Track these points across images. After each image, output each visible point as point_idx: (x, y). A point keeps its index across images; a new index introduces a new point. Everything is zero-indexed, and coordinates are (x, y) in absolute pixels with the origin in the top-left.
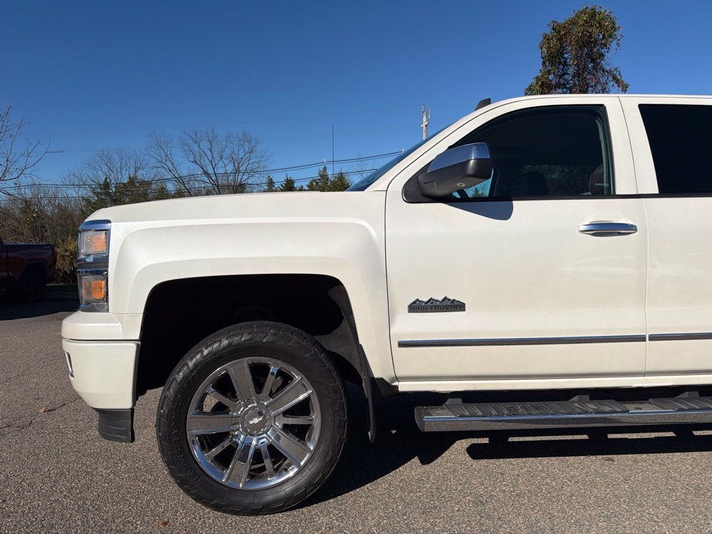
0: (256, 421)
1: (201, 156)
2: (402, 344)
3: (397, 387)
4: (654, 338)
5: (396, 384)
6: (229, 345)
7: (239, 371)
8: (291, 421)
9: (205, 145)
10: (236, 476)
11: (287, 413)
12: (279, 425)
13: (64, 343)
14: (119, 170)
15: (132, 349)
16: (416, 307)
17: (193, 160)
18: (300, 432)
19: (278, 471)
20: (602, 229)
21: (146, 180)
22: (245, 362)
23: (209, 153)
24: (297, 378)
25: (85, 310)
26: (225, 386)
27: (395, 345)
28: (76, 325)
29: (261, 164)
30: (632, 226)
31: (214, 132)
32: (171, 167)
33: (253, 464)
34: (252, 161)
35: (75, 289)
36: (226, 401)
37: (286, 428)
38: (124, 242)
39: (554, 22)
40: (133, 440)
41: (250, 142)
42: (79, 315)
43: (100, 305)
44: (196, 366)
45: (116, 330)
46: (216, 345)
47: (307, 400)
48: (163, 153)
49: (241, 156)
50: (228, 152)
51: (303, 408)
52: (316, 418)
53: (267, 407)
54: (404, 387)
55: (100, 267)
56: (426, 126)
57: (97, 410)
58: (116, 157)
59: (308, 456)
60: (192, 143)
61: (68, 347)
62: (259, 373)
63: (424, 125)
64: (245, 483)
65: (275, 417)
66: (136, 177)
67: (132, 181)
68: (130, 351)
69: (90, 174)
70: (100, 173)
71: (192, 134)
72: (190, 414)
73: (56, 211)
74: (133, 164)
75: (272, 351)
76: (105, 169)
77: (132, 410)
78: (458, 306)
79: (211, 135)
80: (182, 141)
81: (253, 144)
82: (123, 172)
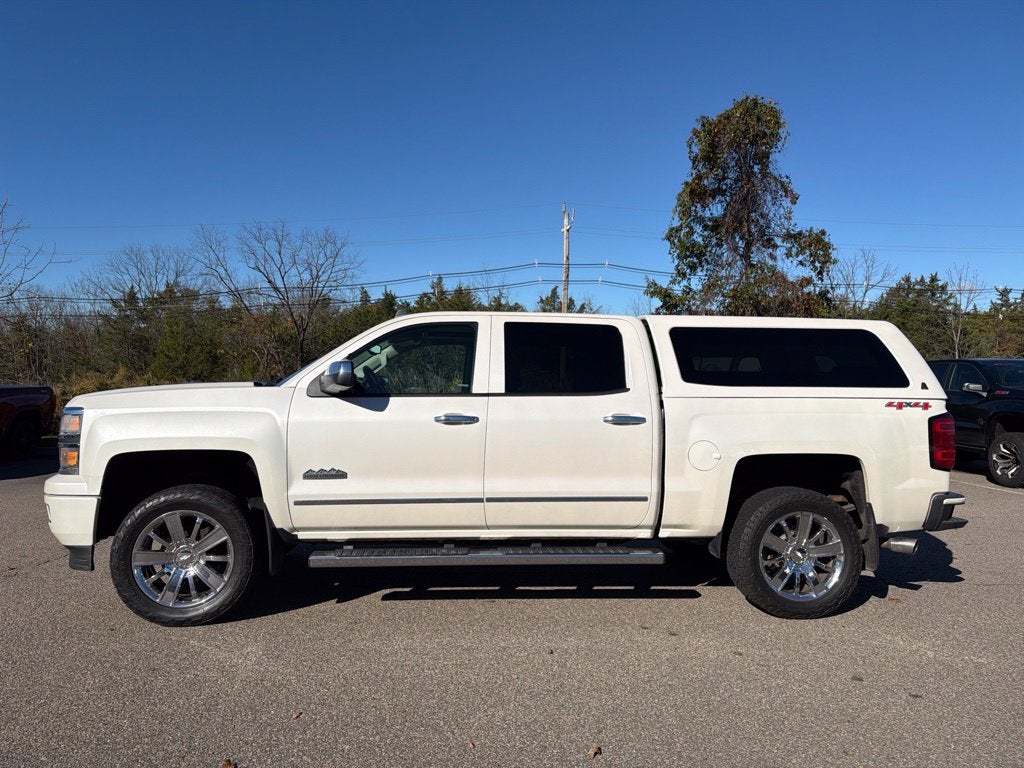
0: (185, 557)
1: (265, 260)
2: (296, 503)
3: (296, 536)
4: (490, 500)
5: (296, 533)
6: (165, 501)
7: (173, 520)
8: (212, 558)
9: (272, 245)
10: (168, 599)
11: (209, 553)
12: (202, 562)
13: (46, 497)
14: (153, 273)
15: (94, 501)
16: (309, 475)
17: (253, 266)
18: (219, 568)
19: (200, 596)
20: (452, 420)
21: (191, 288)
22: (179, 513)
23: (277, 257)
24: (218, 526)
25: (63, 473)
26: (163, 532)
27: (291, 504)
28: (55, 484)
29: (349, 273)
30: (474, 418)
31: (285, 229)
32: (224, 275)
33: (180, 593)
34: (336, 268)
35: (56, 456)
36: (165, 544)
37: (209, 564)
38: (92, 425)
39: (703, 117)
40: (93, 568)
41: (335, 243)
42: (58, 477)
43: (73, 470)
44: (140, 515)
45: (83, 488)
46: (156, 501)
47: (224, 544)
48: (212, 254)
49: (320, 262)
50: (303, 255)
51: (221, 549)
52: (230, 558)
53: (194, 548)
54: (302, 535)
55: (74, 441)
56: (568, 230)
57: (68, 547)
58: (150, 256)
59: (223, 584)
60: (255, 243)
61: (48, 500)
62: (188, 523)
63: (564, 230)
64: (175, 603)
65: (200, 555)
66: (176, 284)
67: (170, 289)
68: (93, 504)
69: (112, 278)
70: (126, 277)
71: (255, 231)
72: (135, 551)
73: (62, 327)
74: (173, 265)
75: (198, 506)
76: (134, 271)
77: (93, 547)
78: (342, 475)
79: (280, 233)
80: (241, 239)
81: (339, 245)
82: (160, 277)
